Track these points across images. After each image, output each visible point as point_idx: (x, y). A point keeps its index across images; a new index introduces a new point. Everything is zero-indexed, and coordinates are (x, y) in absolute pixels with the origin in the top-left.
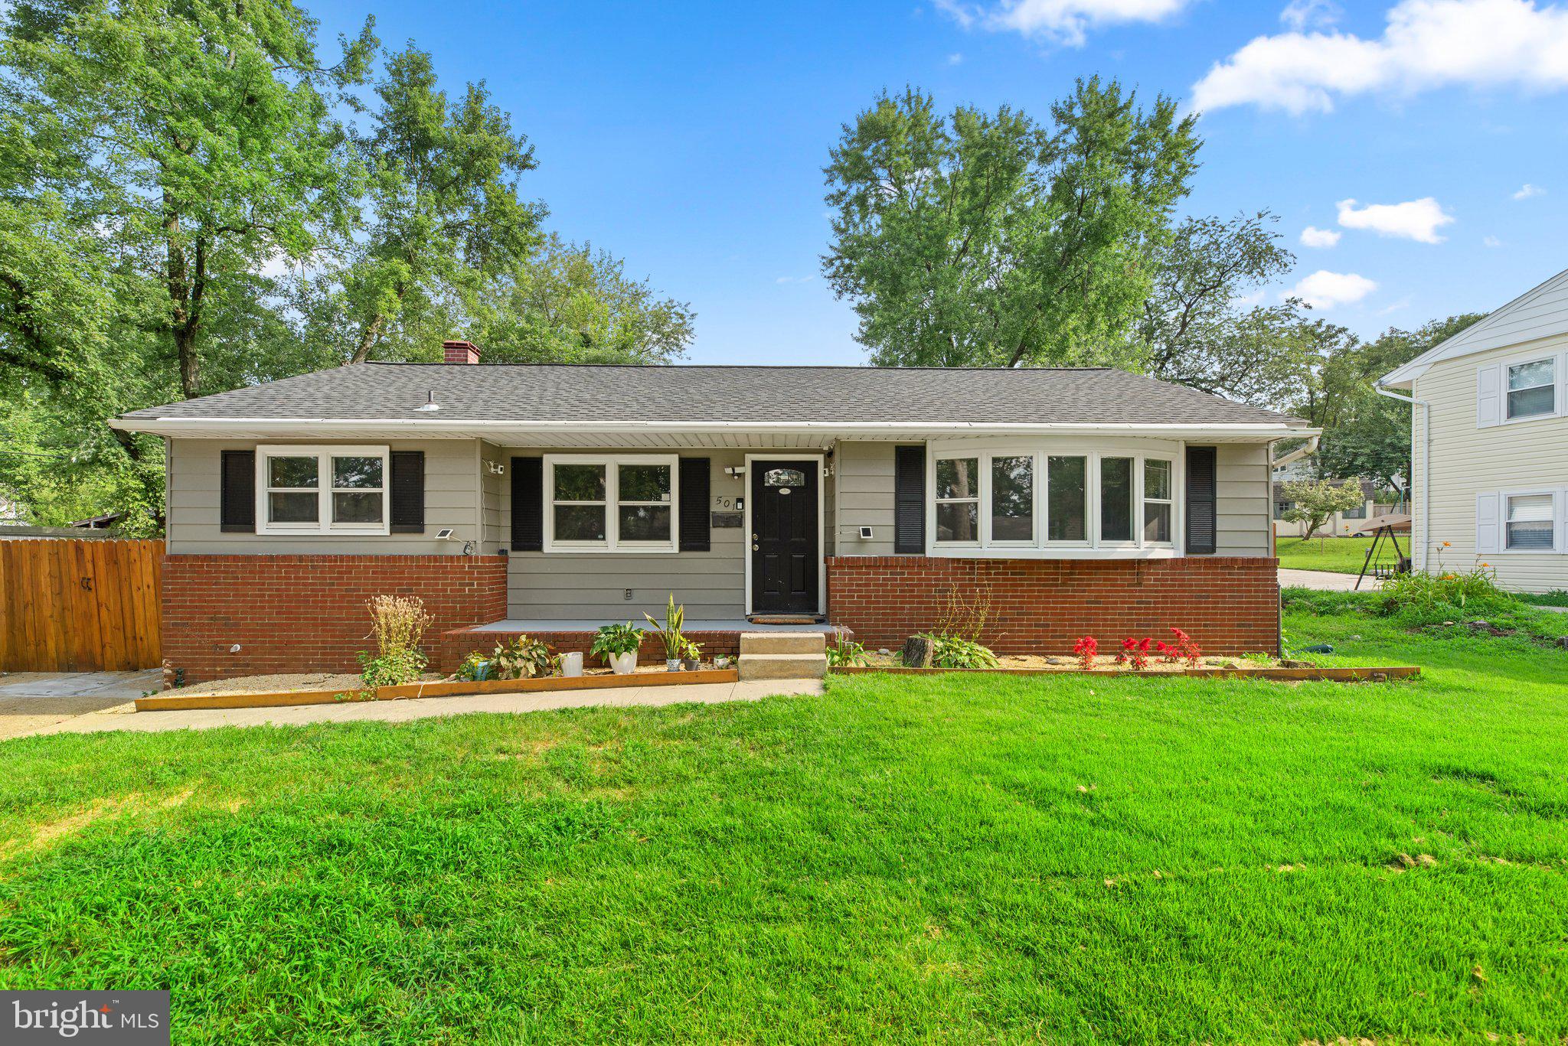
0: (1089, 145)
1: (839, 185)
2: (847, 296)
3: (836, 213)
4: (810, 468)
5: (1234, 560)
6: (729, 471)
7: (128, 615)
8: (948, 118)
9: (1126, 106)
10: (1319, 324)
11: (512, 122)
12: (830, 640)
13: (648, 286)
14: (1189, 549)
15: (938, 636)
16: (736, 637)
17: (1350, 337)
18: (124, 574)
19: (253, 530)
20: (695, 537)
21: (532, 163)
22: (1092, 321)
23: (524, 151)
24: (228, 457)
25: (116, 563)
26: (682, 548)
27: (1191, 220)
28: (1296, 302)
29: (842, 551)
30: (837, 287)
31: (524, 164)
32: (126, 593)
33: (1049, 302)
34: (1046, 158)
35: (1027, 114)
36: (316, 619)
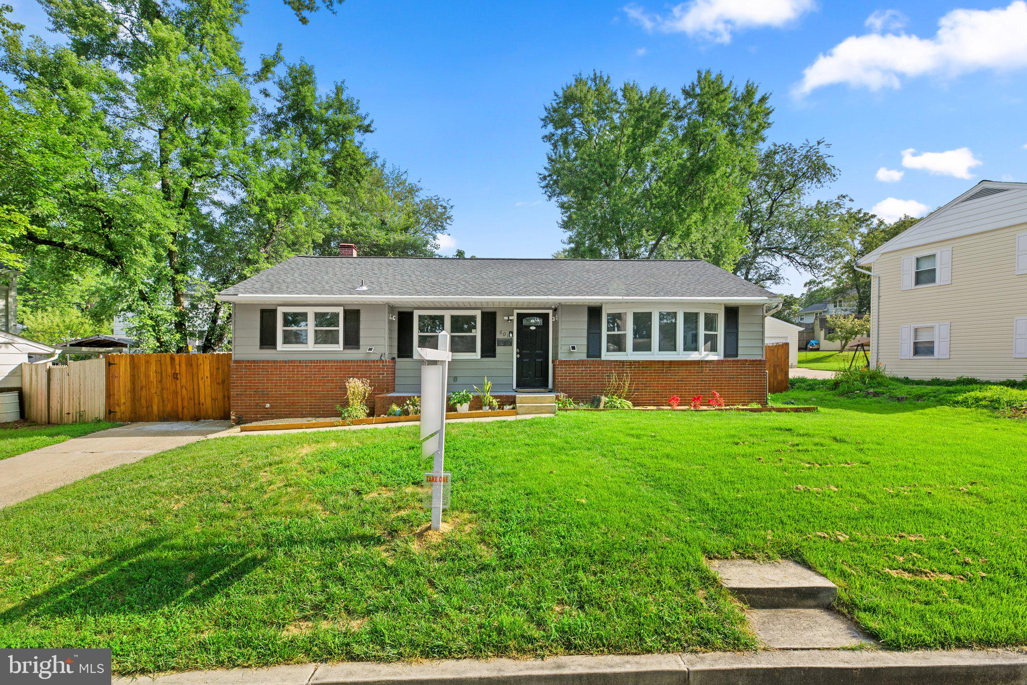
0: (704, 111)
1: (550, 128)
2: (554, 199)
3: (548, 147)
4: (545, 317)
5: (746, 361)
6: (506, 318)
7: (196, 392)
8: (619, 91)
9: (726, 90)
10: (859, 211)
11: (360, 105)
12: (557, 398)
13: (420, 185)
14: (725, 356)
15: (606, 396)
16: (515, 397)
17: (879, 220)
18: (195, 371)
19: (276, 348)
20: (489, 350)
21: (372, 129)
22: (705, 217)
23: (366, 122)
24: (263, 312)
25: (191, 365)
26: (482, 356)
27: (776, 145)
28: (844, 197)
29: (562, 357)
30: (548, 193)
31: (367, 129)
32: (195, 381)
33: (679, 206)
34: (679, 118)
35: (668, 91)
36: (307, 391)
